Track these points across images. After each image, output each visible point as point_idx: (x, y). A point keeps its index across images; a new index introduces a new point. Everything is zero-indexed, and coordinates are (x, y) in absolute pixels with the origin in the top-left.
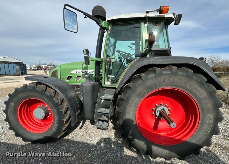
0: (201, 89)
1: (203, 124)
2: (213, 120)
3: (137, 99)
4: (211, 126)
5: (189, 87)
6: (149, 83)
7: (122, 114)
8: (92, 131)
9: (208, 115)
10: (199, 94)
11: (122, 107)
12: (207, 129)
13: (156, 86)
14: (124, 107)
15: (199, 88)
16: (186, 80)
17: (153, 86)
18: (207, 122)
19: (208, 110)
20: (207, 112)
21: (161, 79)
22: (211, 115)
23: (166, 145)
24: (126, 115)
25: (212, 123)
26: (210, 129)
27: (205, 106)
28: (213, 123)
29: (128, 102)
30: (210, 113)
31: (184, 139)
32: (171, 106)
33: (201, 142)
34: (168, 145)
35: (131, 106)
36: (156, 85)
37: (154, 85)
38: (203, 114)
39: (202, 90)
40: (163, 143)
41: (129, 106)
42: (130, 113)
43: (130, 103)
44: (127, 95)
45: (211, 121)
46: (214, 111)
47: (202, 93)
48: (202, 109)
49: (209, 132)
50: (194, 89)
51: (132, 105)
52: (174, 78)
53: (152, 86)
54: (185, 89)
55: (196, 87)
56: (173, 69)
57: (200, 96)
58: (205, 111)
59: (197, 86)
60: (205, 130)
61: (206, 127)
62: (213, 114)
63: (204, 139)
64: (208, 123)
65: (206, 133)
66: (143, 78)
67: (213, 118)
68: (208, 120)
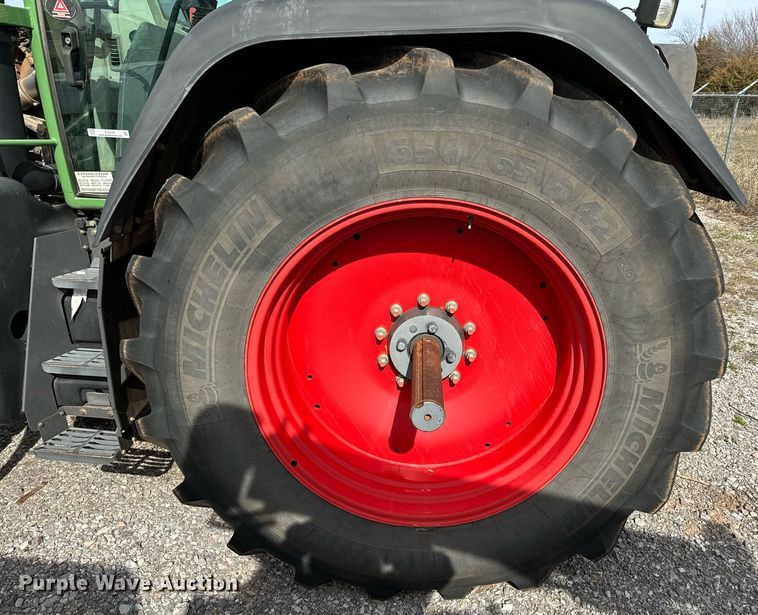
0: (599, 200)
1: (620, 397)
2: (667, 374)
3: (233, 279)
4: (661, 407)
5: (531, 191)
6: (293, 171)
7: (156, 378)
8: (62, 488)
9: (645, 347)
10: (594, 230)
11: (151, 335)
12: (638, 423)
13: (335, 190)
14: (160, 330)
15: (591, 196)
16: (510, 145)
17: (321, 193)
18: (639, 386)
19: (644, 318)
20: (635, 329)
21: (359, 141)
22: (659, 347)
23: (437, 524)
24: (177, 377)
25: (665, 389)
26: (655, 425)
27: (626, 298)
28: (671, 392)
29: (180, 302)
30: (654, 339)
31: (532, 486)
32: (477, 309)
33: (609, 492)
34: (444, 523)
35: (200, 325)
36: (335, 182)
37: (324, 185)
38: (620, 343)
39: (603, 204)
40: (427, 514)
41: (185, 323)
42: (201, 364)
43: (192, 309)
44: (168, 260)
45: (662, 382)
46: (674, 324)
47: (605, 225)
48: (615, 319)
49: (649, 438)
50: (560, 202)
51: (206, 318)
52: (438, 135)
53: (310, 195)
54: (516, 200)
55: (569, 187)
56: (429, 72)
57: (595, 242)
58: (630, 325)
59: (574, 182)
60: (633, 429)
61: (636, 415)
62: (669, 341)
63: (627, 478)
64: (646, 390)
65: (635, 445)
66: (245, 137)
67: (668, 363)
68: (643, 375)
